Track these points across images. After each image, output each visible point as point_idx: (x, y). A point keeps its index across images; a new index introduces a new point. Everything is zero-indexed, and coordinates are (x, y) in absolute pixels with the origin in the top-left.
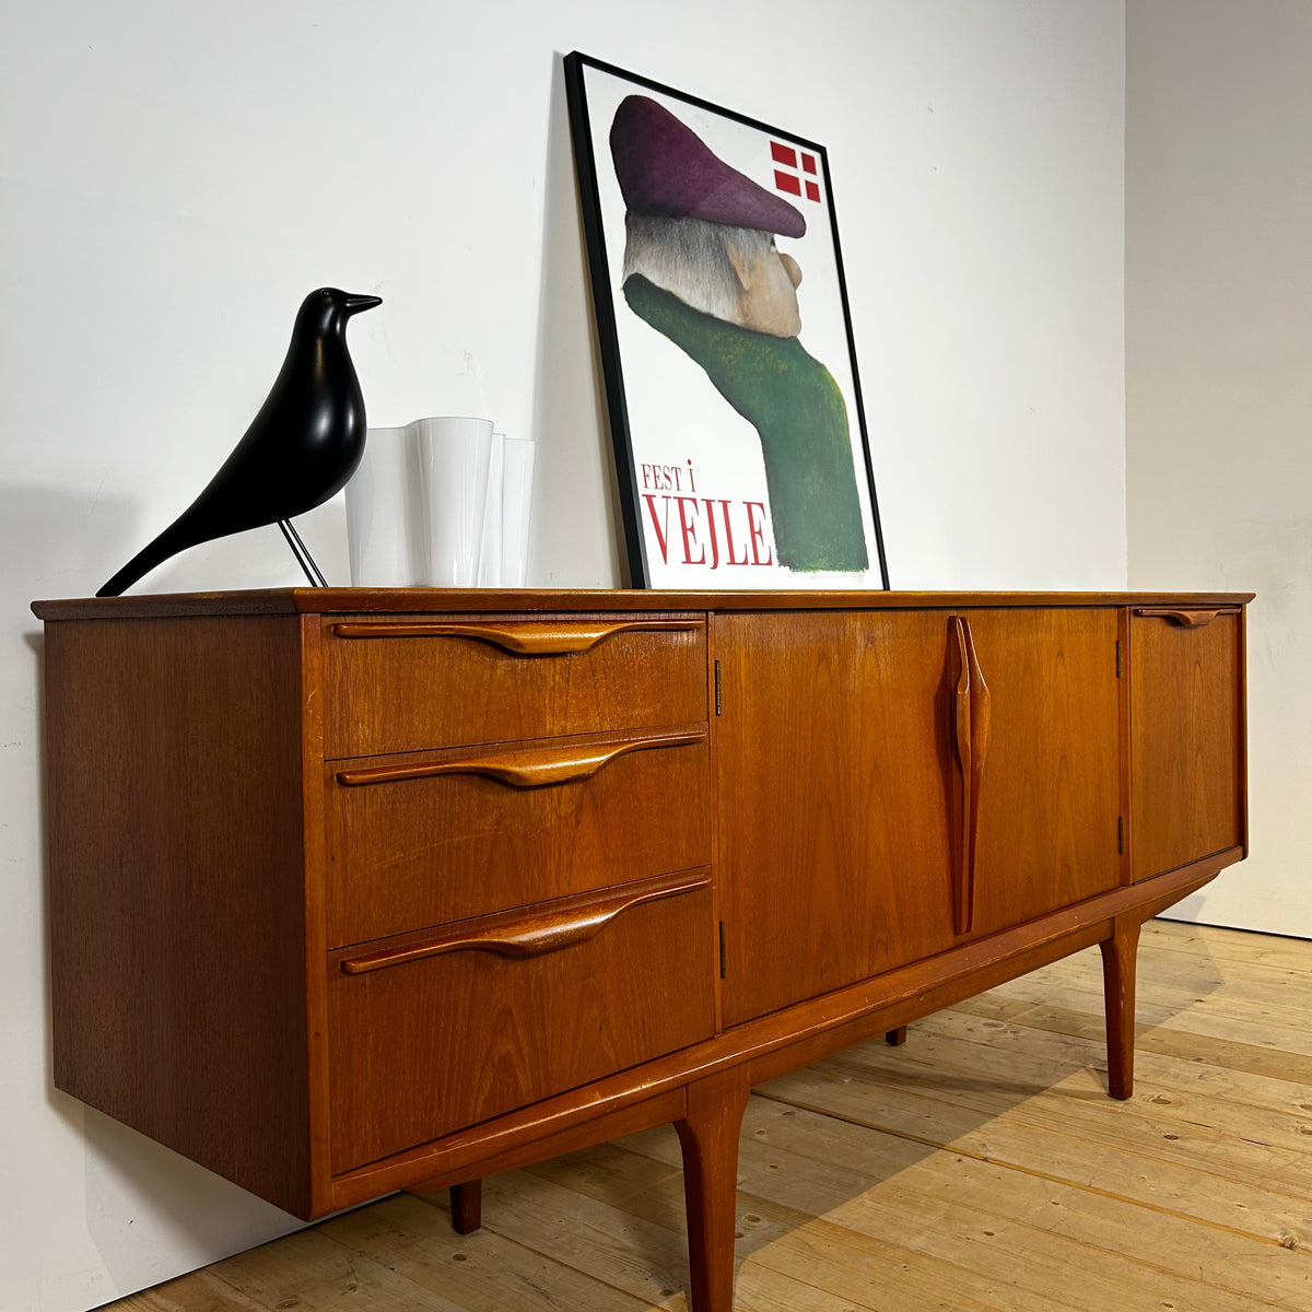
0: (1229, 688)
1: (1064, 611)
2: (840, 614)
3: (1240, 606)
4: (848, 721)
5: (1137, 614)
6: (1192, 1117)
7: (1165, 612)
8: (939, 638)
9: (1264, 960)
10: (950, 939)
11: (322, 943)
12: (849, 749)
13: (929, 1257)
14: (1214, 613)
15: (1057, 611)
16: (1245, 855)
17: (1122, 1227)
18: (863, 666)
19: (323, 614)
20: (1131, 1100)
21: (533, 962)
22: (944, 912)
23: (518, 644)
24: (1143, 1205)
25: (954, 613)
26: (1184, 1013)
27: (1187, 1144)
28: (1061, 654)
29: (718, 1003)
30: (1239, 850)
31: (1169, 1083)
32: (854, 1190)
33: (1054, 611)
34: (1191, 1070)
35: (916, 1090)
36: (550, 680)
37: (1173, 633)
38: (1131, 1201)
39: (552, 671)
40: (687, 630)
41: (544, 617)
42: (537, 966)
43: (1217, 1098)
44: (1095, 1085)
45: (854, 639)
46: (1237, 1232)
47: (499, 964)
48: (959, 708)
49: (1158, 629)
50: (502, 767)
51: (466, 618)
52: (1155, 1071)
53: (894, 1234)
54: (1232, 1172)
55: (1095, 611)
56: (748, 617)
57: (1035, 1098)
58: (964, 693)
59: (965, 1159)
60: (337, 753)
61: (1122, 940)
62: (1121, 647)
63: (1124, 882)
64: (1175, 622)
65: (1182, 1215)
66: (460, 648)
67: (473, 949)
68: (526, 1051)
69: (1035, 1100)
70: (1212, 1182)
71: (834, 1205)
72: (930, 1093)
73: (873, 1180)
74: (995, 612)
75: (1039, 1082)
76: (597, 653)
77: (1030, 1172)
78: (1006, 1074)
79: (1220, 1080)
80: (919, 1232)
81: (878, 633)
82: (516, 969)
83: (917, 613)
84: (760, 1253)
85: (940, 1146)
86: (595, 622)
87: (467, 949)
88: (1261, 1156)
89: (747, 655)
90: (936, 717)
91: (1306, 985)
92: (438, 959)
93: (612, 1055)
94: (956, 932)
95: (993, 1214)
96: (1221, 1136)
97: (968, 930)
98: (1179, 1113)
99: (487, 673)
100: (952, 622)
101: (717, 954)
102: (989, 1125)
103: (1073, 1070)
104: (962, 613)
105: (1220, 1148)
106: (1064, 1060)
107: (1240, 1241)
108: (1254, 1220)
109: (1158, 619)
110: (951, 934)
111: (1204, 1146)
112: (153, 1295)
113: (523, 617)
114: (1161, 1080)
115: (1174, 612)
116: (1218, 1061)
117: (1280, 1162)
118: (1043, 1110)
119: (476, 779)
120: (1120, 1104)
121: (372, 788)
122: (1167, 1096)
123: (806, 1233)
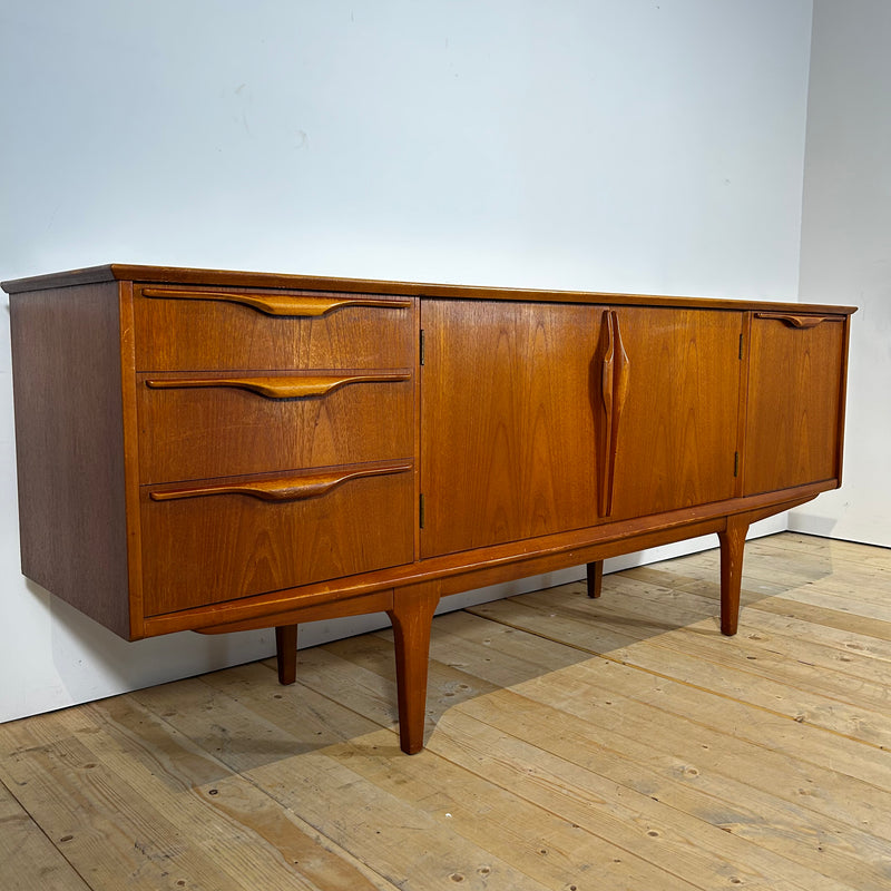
0: (834, 372)
1: (698, 312)
2: (518, 305)
3: (845, 315)
4: (521, 376)
5: (756, 316)
6: (771, 647)
7: (780, 316)
8: (595, 325)
9: (867, 561)
10: (594, 519)
11: (136, 480)
12: (521, 393)
13: (564, 713)
14: (821, 319)
15: (692, 311)
16: (838, 486)
17: (696, 704)
18: (534, 340)
19: (135, 282)
20: (735, 636)
21: (283, 506)
22: (591, 502)
23: (270, 308)
24: (716, 694)
25: (607, 308)
26: (797, 590)
27: (760, 663)
28: (693, 340)
29: (417, 543)
30: (835, 481)
31: (766, 629)
32: (534, 675)
33: (690, 312)
34: (782, 622)
35: (596, 624)
36: (296, 334)
37: (786, 331)
38: (709, 691)
39: (299, 328)
40: (400, 308)
41: (291, 293)
42: (287, 509)
43: (794, 638)
44: (715, 626)
45: (528, 322)
46: (770, 711)
47: (259, 504)
48: (606, 370)
49: (774, 328)
50: (258, 384)
51: (235, 290)
52: (759, 621)
53: (549, 700)
54: (782, 678)
55: (723, 313)
56: (447, 302)
57: (671, 632)
58: (609, 363)
59: (612, 663)
60: (145, 367)
61: (734, 533)
62: (743, 339)
63: (737, 496)
64: (789, 324)
65: (738, 700)
66: (231, 309)
67: (241, 493)
68: (278, 558)
69: (672, 633)
70: (766, 683)
71: (518, 682)
72: (604, 625)
73: (547, 670)
74: (640, 310)
75: (679, 623)
76: (332, 318)
77: (650, 672)
78: (660, 618)
79: (800, 628)
80: (564, 699)
81: (547, 319)
82: (272, 509)
83: (578, 307)
84: (461, 705)
85: (599, 655)
86: (328, 298)
87: (237, 493)
88: (806, 671)
89: (445, 327)
90: (590, 376)
91: (887, 577)
92: (217, 497)
93: (339, 566)
94: (599, 514)
95: (615, 692)
96: (786, 658)
97: (607, 515)
98: (764, 645)
99: (251, 327)
100: (605, 313)
101: (417, 512)
102: (635, 645)
103: (704, 617)
104: (614, 309)
105: (781, 665)
106: (702, 612)
107: (769, 717)
108: (784, 705)
109: (775, 321)
110: (595, 516)
111: (771, 664)
112: (94, 706)
113: (275, 292)
114: (760, 627)
115: (786, 317)
116: (805, 618)
117: (817, 675)
118: (673, 639)
119: (243, 391)
120: (727, 638)
121: (171, 391)
122: (760, 635)
123: (493, 696)
